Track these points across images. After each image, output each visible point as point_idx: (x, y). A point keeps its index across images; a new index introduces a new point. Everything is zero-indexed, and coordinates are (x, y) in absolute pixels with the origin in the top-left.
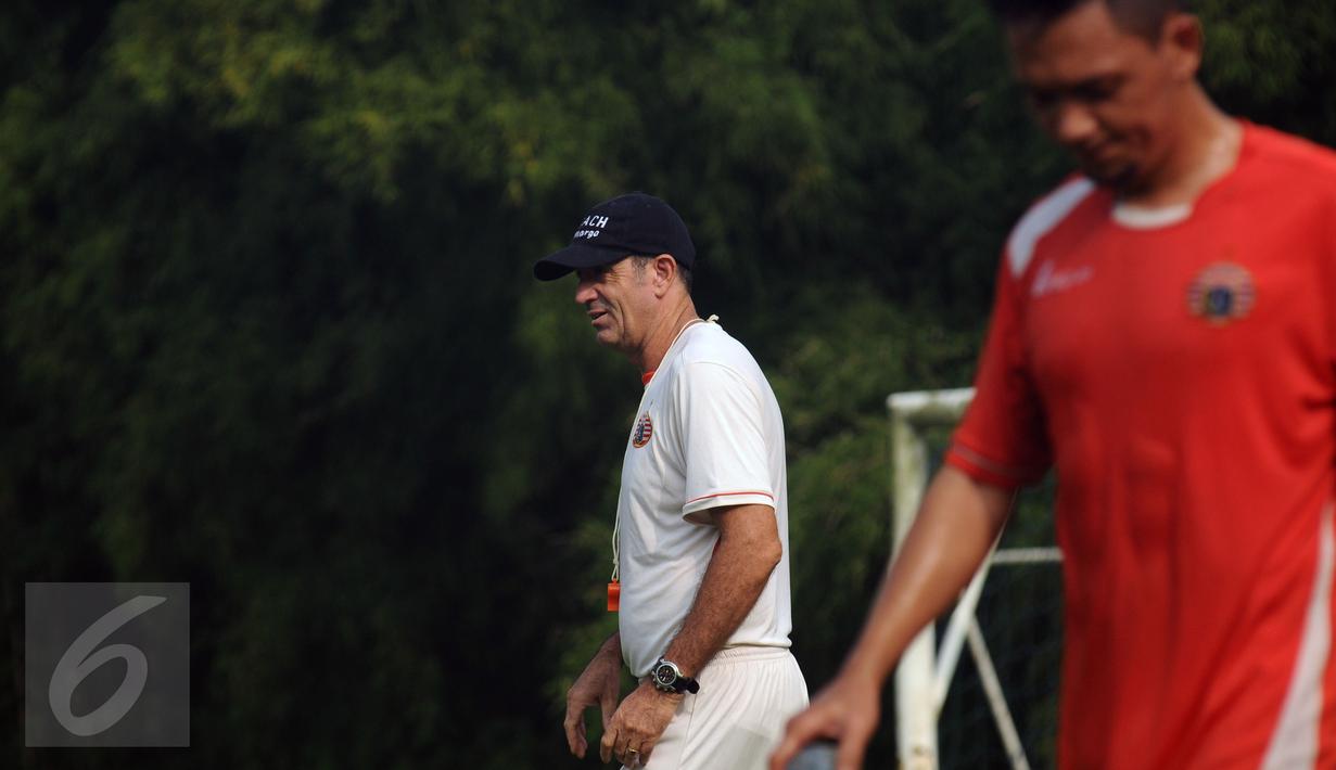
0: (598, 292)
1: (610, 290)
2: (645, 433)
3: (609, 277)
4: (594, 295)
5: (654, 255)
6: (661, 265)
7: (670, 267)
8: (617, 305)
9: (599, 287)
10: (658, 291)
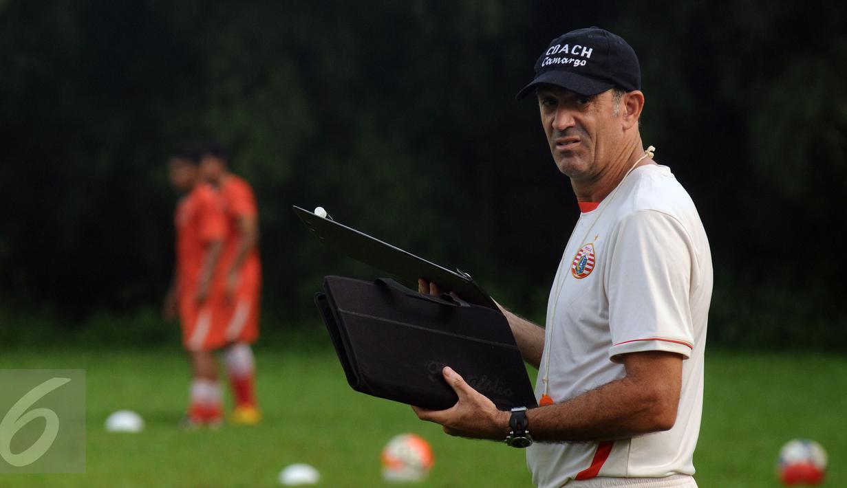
0: (577, 120)
1: (589, 118)
2: (587, 266)
3: (591, 106)
4: (573, 123)
5: (629, 91)
6: (631, 101)
7: (637, 104)
8: (595, 135)
9: (580, 116)
10: (626, 124)
